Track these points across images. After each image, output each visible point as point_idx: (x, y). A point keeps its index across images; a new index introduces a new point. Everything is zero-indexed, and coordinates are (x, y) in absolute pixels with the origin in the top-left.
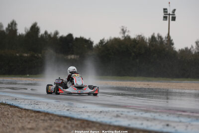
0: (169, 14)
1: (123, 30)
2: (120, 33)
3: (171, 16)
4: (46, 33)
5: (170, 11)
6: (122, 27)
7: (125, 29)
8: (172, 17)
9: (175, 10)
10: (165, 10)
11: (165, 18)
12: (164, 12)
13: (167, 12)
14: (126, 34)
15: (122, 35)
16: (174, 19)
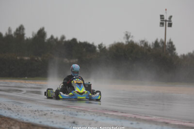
0: (166, 21)
1: (127, 35)
2: (124, 38)
3: (167, 23)
4: (52, 37)
5: (166, 18)
6: (126, 32)
7: (129, 35)
8: (169, 24)
9: (171, 17)
10: (162, 17)
11: (162, 24)
12: (161, 18)
13: (163, 18)
14: (130, 39)
15: (126, 40)
16: (170, 25)
